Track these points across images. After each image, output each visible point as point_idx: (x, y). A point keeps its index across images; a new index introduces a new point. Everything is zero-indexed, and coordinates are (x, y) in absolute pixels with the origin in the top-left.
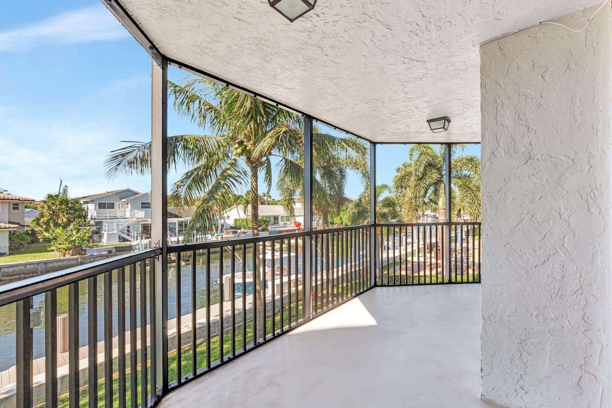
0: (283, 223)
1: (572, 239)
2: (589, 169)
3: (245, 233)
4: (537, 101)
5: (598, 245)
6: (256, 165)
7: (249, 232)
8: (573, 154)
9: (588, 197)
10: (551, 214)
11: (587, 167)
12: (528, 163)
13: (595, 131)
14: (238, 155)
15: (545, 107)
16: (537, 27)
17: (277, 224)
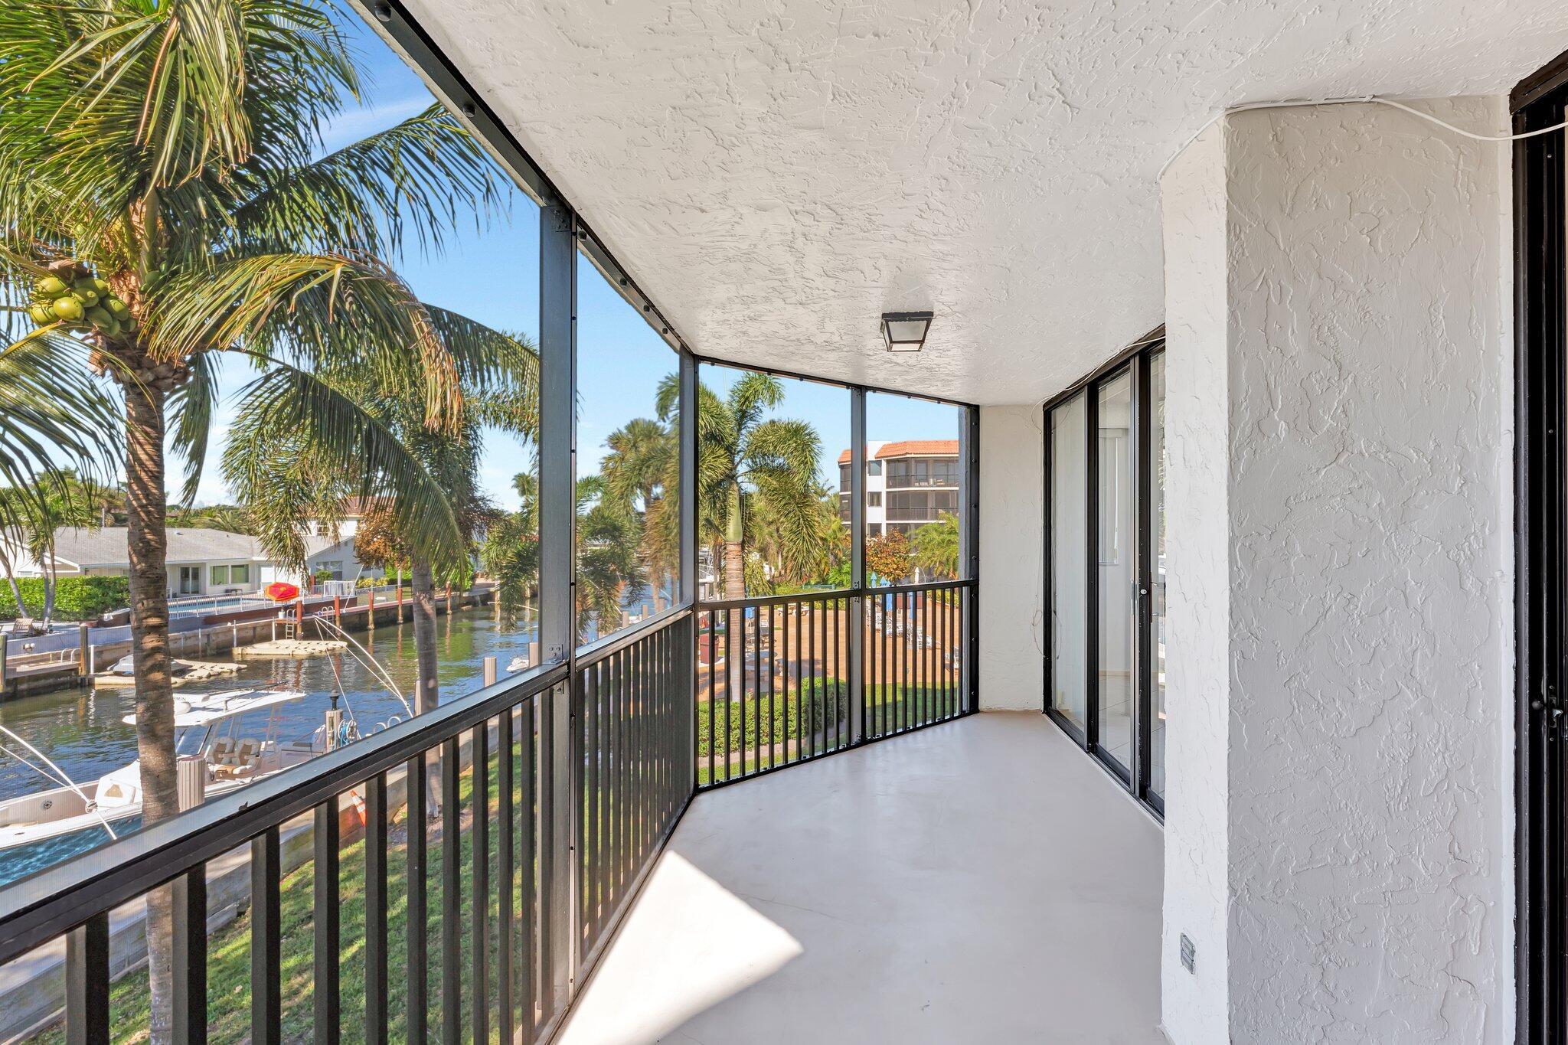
0: (223, 587)
1: (1430, 656)
2: (1462, 485)
3: (39, 633)
4: (1357, 300)
5: (1477, 667)
6: (157, 378)
7: (58, 628)
8: (1432, 445)
9: (1459, 555)
10: (1387, 594)
11: (1458, 482)
12: (1341, 460)
13: (1473, 395)
14: (60, 323)
15: (1375, 320)
16: (1359, 105)
17: (196, 592)
